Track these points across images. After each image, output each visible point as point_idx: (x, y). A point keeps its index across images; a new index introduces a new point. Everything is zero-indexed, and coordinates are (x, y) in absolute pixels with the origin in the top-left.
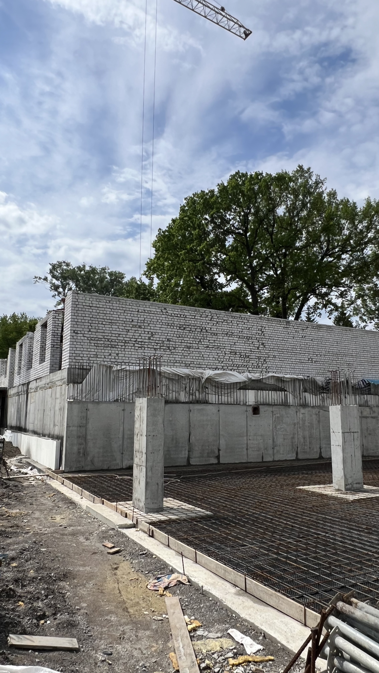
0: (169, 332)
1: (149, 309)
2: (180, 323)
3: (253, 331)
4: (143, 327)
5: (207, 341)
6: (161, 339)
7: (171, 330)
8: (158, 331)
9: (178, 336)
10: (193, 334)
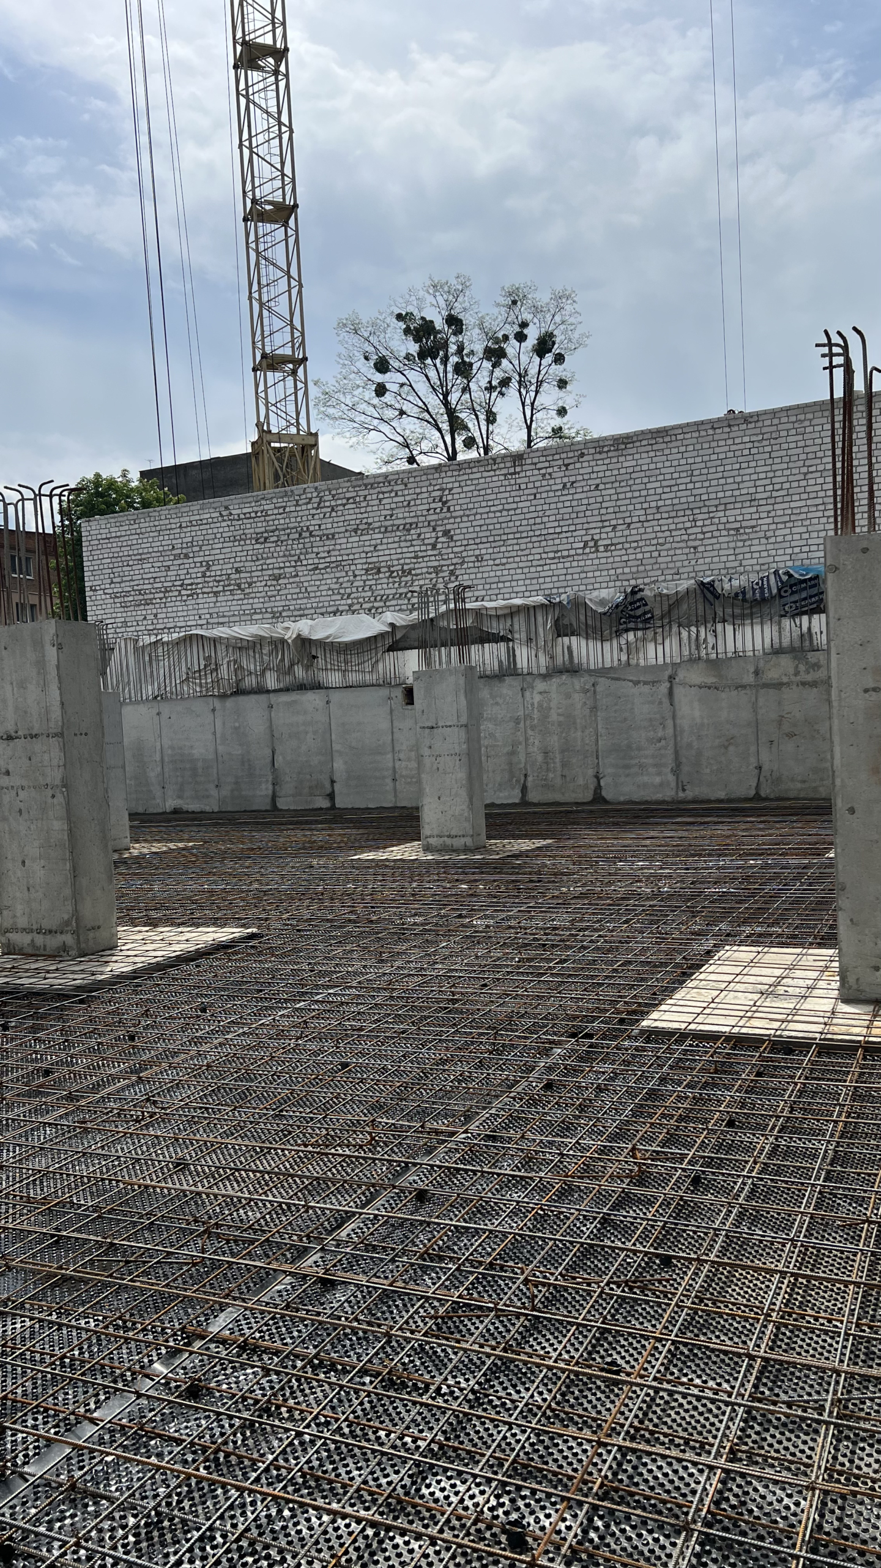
0: (239, 554)
1: (198, 517)
2: (257, 530)
3: (420, 508)
4: (191, 555)
5: (314, 555)
6: (224, 572)
7: (240, 548)
8: (217, 557)
9: (254, 558)
10: (283, 548)
